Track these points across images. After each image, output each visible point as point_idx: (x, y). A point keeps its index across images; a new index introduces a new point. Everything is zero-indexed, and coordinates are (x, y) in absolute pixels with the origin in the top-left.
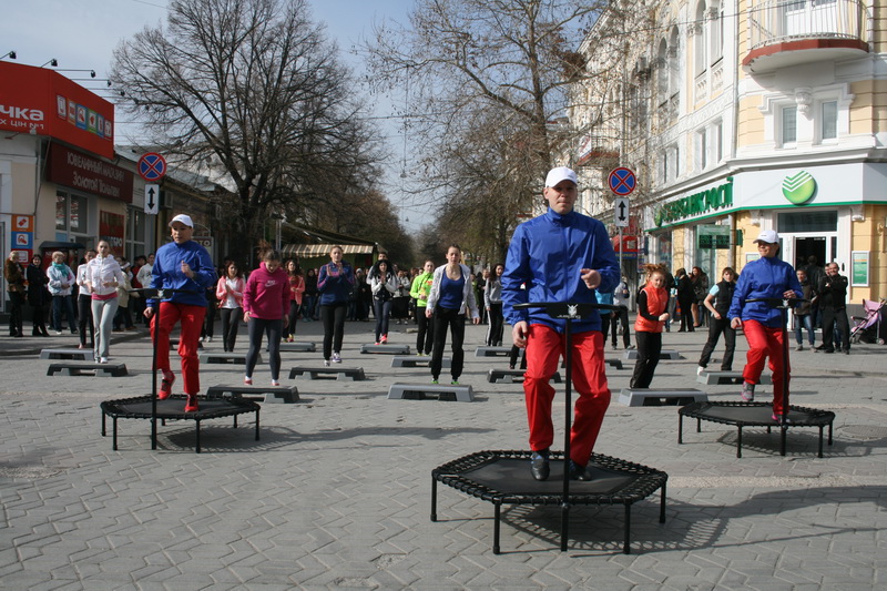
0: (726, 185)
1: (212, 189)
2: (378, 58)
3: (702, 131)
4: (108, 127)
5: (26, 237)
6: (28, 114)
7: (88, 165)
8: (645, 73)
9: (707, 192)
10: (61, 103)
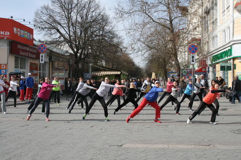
0: (230, 49)
1: (69, 54)
2: (118, 11)
3: (224, 31)
4: (31, 36)
5: (4, 71)
6: (4, 33)
7: (25, 48)
8: (207, 12)
9: (225, 51)
10: (15, 29)
